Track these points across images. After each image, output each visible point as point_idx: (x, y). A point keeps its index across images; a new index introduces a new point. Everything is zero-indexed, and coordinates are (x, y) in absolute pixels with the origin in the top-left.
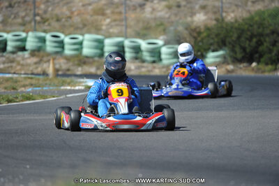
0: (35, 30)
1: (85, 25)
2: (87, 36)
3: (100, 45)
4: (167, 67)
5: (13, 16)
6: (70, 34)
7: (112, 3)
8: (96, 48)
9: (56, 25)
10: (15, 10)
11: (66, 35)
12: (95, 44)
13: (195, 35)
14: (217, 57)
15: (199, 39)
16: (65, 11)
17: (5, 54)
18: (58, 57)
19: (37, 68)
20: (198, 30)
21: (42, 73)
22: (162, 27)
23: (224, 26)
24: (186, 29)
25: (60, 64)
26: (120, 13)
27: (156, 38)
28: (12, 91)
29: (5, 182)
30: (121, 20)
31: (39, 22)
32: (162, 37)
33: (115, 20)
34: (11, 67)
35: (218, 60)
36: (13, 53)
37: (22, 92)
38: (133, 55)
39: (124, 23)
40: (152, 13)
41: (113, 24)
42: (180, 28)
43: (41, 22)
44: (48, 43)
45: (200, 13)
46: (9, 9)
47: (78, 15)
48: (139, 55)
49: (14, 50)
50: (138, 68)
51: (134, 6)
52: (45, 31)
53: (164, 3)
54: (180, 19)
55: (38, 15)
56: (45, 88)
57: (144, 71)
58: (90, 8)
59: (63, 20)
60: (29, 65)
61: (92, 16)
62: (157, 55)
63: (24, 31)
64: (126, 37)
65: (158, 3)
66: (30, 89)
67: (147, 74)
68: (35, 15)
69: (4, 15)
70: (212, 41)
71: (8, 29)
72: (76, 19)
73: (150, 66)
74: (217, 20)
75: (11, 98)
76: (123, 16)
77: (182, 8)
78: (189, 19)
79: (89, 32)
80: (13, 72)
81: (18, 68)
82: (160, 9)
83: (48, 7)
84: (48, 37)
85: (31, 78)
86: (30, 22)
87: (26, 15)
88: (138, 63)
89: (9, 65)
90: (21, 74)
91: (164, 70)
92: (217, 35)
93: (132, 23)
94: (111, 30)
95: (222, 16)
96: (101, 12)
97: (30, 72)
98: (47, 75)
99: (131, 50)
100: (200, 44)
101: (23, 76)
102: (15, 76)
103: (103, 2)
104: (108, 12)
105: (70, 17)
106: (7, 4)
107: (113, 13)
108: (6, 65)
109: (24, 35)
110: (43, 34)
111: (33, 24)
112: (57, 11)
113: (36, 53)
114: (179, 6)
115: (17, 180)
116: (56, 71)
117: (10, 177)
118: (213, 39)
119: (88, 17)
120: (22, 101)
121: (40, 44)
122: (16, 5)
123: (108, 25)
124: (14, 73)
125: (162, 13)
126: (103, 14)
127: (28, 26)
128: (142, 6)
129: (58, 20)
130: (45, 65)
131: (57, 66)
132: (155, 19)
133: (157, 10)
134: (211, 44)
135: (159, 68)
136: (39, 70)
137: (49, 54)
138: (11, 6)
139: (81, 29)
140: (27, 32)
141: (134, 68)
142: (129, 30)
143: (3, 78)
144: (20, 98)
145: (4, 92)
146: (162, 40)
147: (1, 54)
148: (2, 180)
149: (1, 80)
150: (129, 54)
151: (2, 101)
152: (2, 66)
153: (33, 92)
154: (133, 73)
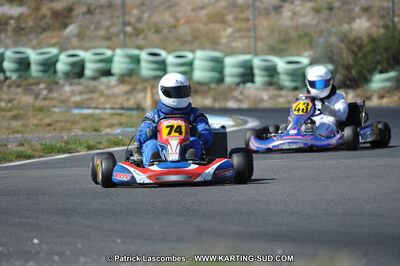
0: (124, 46)
1: (195, 38)
2: (200, 54)
3: (218, 65)
5: (92, 27)
6: (174, 50)
7: (234, 6)
8: (213, 70)
9: (155, 37)
10: (96, 18)
11: (169, 52)
12: (212, 64)
13: (355, 49)
14: (387, 80)
15: (360, 55)
16: (167, 17)
17: (82, 81)
19: (128, 100)
20: (358, 42)
21: (135, 106)
22: (307, 40)
23: (397, 35)
24: (342, 41)
26: (248, 20)
27: (299, 55)
28: (94, 133)
29: (85, 263)
30: (248, 30)
31: (131, 35)
32: (306, 54)
33: (239, 30)
34: (92, 98)
35: (388, 84)
36: (94, 79)
37: (108, 134)
38: (266, 79)
39: (252, 34)
40: (292, 19)
41: (237, 35)
42: (334, 40)
43: (133, 34)
44: (143, 64)
45: (360, 18)
46: (88, 16)
47: (186, 23)
48: (275, 79)
49: (96, 74)
50: (273, 97)
51: (266, 9)
52: (140, 48)
53: (309, 5)
54: (333, 26)
55: (129, 24)
57: (281, 102)
58: (203, 12)
59: (165, 31)
60: (116, 96)
61: (205, 24)
62: (300, 79)
63: (109, 48)
64: (256, 54)
65: (301, 5)
66: (118, 131)
67: (286, 106)
68: (125, 24)
69: (80, 26)
70: (378, 58)
71: (87, 45)
72: (184, 30)
73: (291, 95)
74: (385, 27)
75: (92, 143)
76: (251, 24)
77: (336, 11)
78: (346, 27)
79: (203, 48)
80: (93, 106)
81: (102, 99)
82: (303, 13)
83: (143, 12)
84: (144, 55)
85: (120, 115)
86: (118, 35)
87: (113, 25)
88: (273, 91)
89: (89, 96)
90: (105, 109)
92: (386, 49)
93: (263, 34)
94: (234, 45)
95: (393, 21)
96: (219, 19)
97: (117, 106)
98: (143, 109)
99: (262, 73)
100: (362, 62)
101: (108, 111)
102: (98, 111)
103: (222, 4)
104: (230, 18)
105: (175, 27)
106: (84, 9)
107: (236, 19)
108: (84, 96)
109: (109, 53)
110: (135, 52)
111: (122, 37)
112: (156, 18)
113: (127, 79)
114: (331, 8)
117: (94, 256)
118: (380, 54)
119: (201, 26)
120: (108, 147)
121: (132, 66)
122: (98, 11)
123: (229, 36)
124: (96, 108)
125: (307, 18)
126: (223, 21)
127: (115, 41)
128: (277, 9)
129: (158, 31)
130: (140, 96)
132: (297, 27)
133: (299, 15)
134: (378, 62)
136: (131, 103)
137: (145, 80)
138: (89, 12)
139: (191, 43)
140: (113, 49)
141: (267, 98)
142: (259, 44)
143: (80, 115)
144: (105, 143)
145: (82, 135)
146: (307, 57)
147: (76, 81)
148: (82, 259)
149: (78, 118)
150: (259, 78)
151: (79, 148)
152: (77, 98)
153: (123, 134)
154: (266, 105)
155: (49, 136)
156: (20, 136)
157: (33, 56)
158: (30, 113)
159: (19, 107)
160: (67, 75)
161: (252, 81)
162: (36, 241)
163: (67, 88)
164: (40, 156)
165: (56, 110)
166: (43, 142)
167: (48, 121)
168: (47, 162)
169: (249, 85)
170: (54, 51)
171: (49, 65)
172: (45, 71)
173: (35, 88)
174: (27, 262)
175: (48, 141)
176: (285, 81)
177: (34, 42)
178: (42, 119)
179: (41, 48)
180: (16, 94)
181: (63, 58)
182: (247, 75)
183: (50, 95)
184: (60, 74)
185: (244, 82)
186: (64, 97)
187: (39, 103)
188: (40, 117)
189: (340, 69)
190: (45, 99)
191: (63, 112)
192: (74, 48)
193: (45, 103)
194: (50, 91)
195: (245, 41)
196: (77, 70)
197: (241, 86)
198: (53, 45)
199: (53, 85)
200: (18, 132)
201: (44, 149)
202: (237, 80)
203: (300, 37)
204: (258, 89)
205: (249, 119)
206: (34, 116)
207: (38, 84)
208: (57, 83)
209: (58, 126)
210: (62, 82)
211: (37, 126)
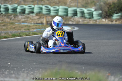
0: (38, 4)
1: (60, 2)
2: (61, 7)
3: (66, 11)
4: (96, 20)
6: (53, 6)
8: (65, 12)
9: (47, 2)
11: (51, 6)
12: (64, 10)
14: (118, 16)
15: (110, 8)
17: (25, 15)
18: (48, 16)
19: (39, 21)
20: (109, 4)
21: (41, 23)
22: (94, 3)
23: (121, 2)
24: (105, 4)
25: (49, 19)
27: (91, 8)
28: (28, 31)
29: (24, 70)
32: (93, 7)
34: (27, 20)
35: (118, 17)
36: (28, 14)
37: (32, 31)
38: (81, 15)
39: (77, 1)
41: (72, 1)
42: (102, 3)
43: (41, 1)
44: (43, 10)
48: (84, 15)
49: (29, 13)
50: (83, 21)
52: (43, 5)
56: (42, 30)
57: (86, 22)
60: (35, 19)
62: (91, 15)
63: (33, 5)
64: (78, 7)
67: (87, 23)
70: (115, 9)
71: (26, 4)
73: (88, 20)
75: (27, 34)
79: (61, 5)
81: (31, 20)
84: (44, 7)
85: (36, 25)
88: (83, 19)
90: (31, 23)
91: (94, 22)
92: (118, 6)
93: (80, 1)
94: (71, 4)
97: (35, 23)
98: (43, 24)
99: (80, 13)
100: (111, 10)
102: (29, 24)
108: (25, 19)
109: (33, 6)
110: (41, 6)
111: (37, 1)
113: (38, 14)
115: (30, 69)
116: (47, 22)
117: (27, 68)
118: (116, 8)
120: (32, 35)
121: (40, 10)
123: (70, 2)
124: (29, 23)
127: (35, 2)
130: (42, 20)
131: (48, 20)
134: (115, 11)
135: (92, 21)
136: (39, 22)
137: (44, 15)
139: (58, 4)
140: (34, 5)
141: (81, 21)
142: (79, 4)
143: (24, 25)
144: (31, 34)
145: (24, 31)
146: (94, 9)
147: (23, 15)
148: (23, 69)
149: (23, 26)
150: (79, 15)
151: (23, 35)
152: (23, 20)
153: (37, 31)
154: (81, 23)
155: (14, 31)
156: (5, 31)
157: (10, 7)
158: (8, 24)
159: (5, 22)
160: (20, 13)
161: (77, 16)
162: (9, 64)
163: (20, 17)
164: (11, 38)
165: (17, 23)
166: (12, 33)
167: (14, 27)
168: (13, 39)
169: (76, 17)
170: (16, 5)
171: (15, 10)
172: (13, 12)
173: (10, 17)
174: (6, 70)
175: (14, 33)
176: (87, 16)
177: (10, 3)
178: (12, 26)
179: (12, 4)
180: (5, 18)
181: (19, 7)
182: (75, 14)
183: (15, 19)
184: (18, 13)
185: (74, 16)
186: (19, 20)
187: (11, 21)
188: (11, 25)
189: (104, 12)
190: (13, 20)
191: (18, 24)
192: (22, 5)
193: (13, 21)
194: (15, 17)
195: (75, 3)
196: (23, 11)
197: (73, 17)
198: (16, 4)
199: (16, 16)
200: (5, 30)
201: (12, 35)
202: (72, 15)
203: (92, 3)
204: (78, 18)
205: (75, 27)
206: (10, 25)
207: (11, 15)
208: (17, 15)
209: (17, 28)
210: (18, 15)
211: (10, 28)
